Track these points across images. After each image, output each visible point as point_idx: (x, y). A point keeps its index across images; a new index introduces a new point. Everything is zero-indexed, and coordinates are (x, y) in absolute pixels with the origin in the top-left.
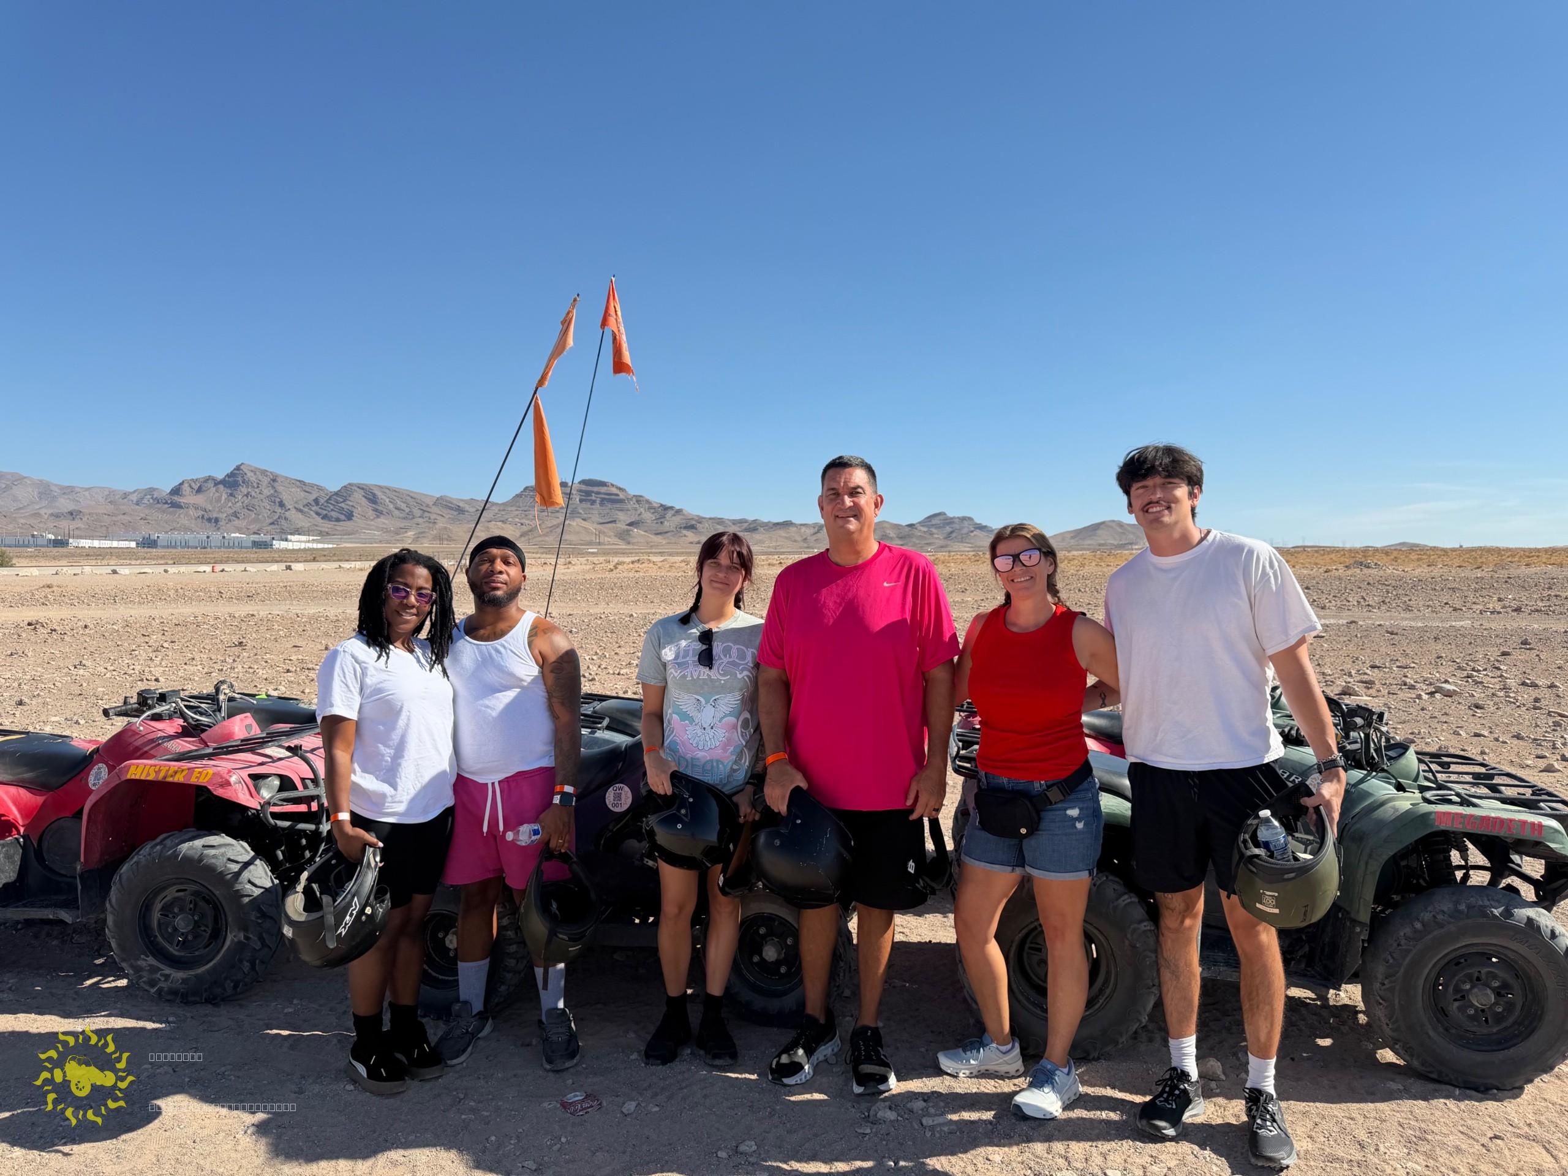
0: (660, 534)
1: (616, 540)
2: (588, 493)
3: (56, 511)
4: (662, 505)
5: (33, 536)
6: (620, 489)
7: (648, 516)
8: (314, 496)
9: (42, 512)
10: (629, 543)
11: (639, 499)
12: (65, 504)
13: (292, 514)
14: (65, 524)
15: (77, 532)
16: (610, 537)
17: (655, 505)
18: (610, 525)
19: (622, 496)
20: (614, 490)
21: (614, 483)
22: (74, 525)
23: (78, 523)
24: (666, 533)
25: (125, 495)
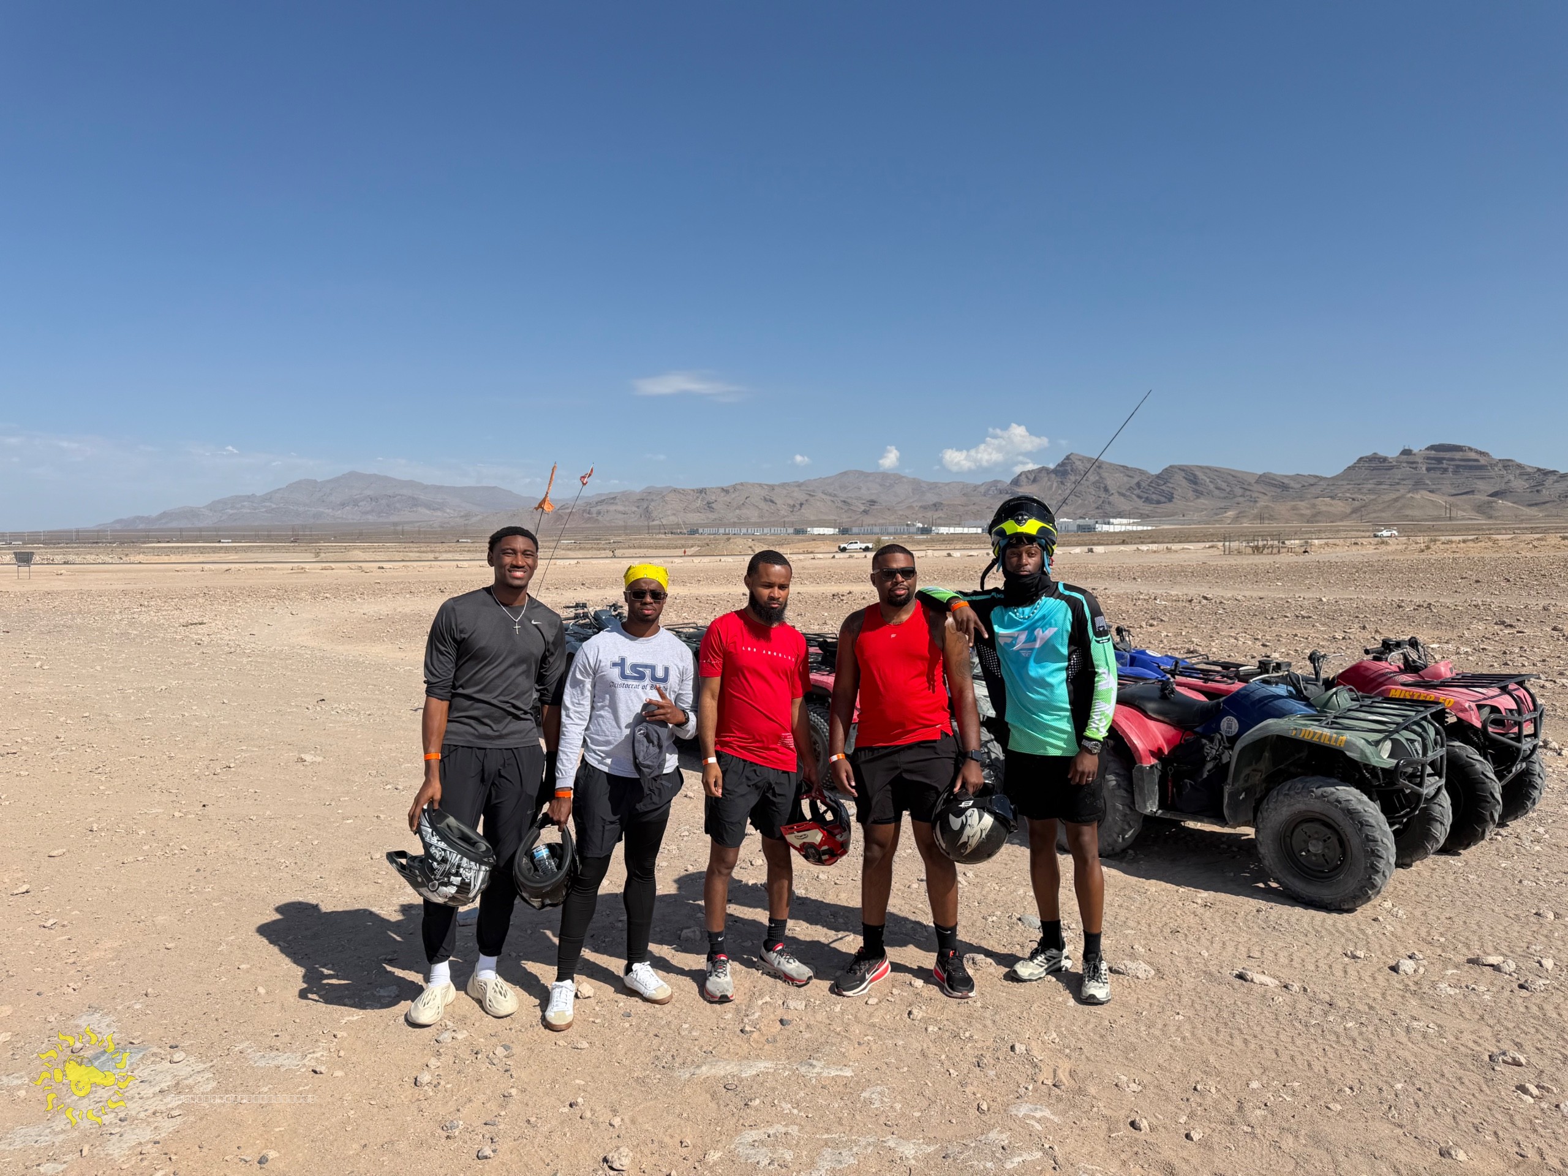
0: (1536, 504)
1: (1473, 514)
2: (1440, 460)
3: (924, 504)
4: (1539, 470)
5: (907, 525)
6: (1481, 453)
7: (1519, 484)
8: (1136, 480)
9: (914, 505)
10: (1491, 518)
11: (1507, 464)
12: (931, 498)
13: (1116, 499)
14: (930, 514)
15: (939, 521)
16: (1464, 510)
17: (1529, 470)
18: (1464, 497)
19: (1483, 461)
20: (1473, 455)
21: (1473, 447)
22: (936, 515)
23: (940, 514)
24: (1544, 503)
25: (976, 487)
